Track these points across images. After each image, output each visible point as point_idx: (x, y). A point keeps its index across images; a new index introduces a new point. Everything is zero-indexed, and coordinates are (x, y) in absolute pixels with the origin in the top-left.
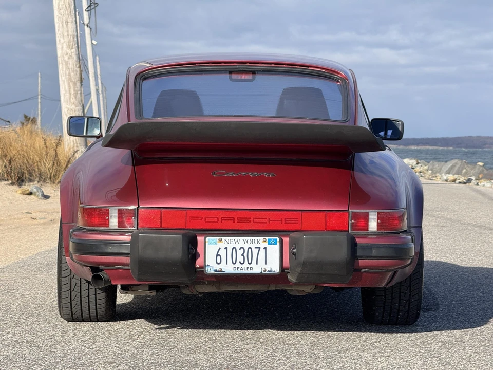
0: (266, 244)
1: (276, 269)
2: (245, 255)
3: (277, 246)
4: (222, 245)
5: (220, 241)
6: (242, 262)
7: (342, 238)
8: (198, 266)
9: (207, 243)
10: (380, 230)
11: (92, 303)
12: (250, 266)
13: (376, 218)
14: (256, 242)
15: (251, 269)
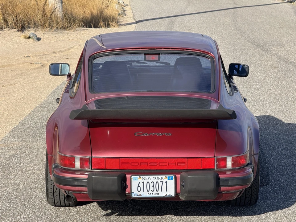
0: (166, 180)
1: (173, 194)
2: (155, 186)
3: (173, 181)
4: (141, 181)
5: (140, 178)
6: (153, 190)
7: (211, 176)
8: (127, 193)
9: (132, 180)
10: (233, 167)
12: (157, 192)
13: (231, 160)
14: (161, 178)
15: (158, 194)
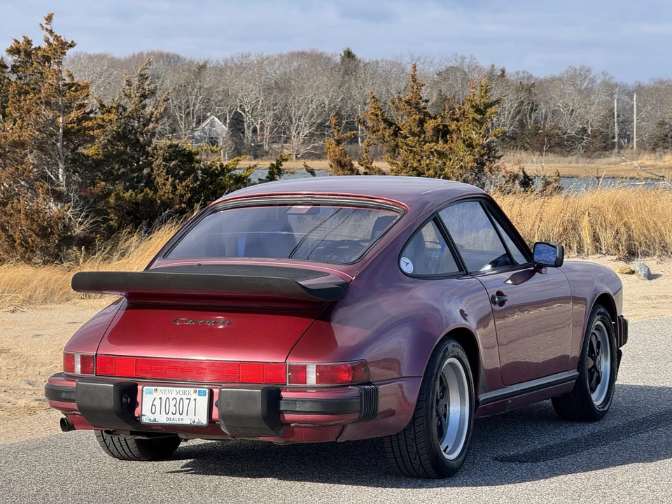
0: (195, 396)
1: (204, 421)
2: (177, 406)
3: (206, 398)
4: (157, 395)
5: (156, 390)
6: (174, 413)
8: (137, 415)
9: (144, 393)
10: (319, 384)
11: (125, 447)
13: (315, 371)
14: (187, 393)
15: (182, 419)
